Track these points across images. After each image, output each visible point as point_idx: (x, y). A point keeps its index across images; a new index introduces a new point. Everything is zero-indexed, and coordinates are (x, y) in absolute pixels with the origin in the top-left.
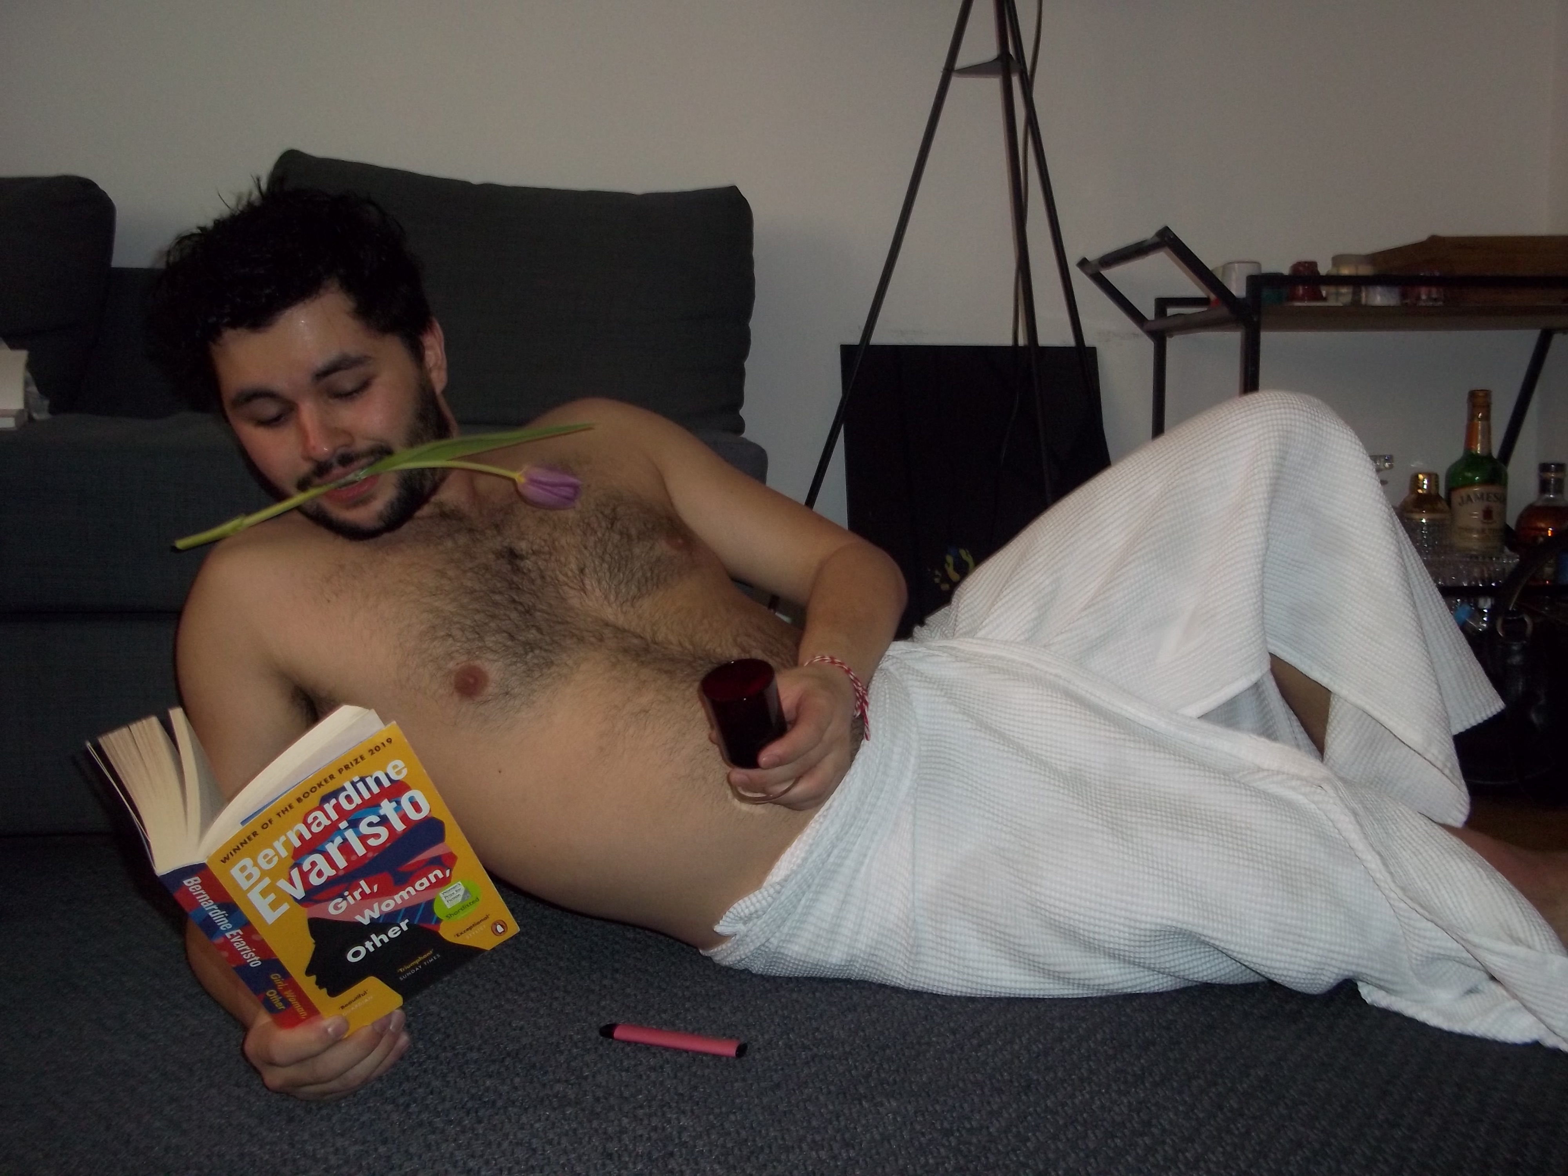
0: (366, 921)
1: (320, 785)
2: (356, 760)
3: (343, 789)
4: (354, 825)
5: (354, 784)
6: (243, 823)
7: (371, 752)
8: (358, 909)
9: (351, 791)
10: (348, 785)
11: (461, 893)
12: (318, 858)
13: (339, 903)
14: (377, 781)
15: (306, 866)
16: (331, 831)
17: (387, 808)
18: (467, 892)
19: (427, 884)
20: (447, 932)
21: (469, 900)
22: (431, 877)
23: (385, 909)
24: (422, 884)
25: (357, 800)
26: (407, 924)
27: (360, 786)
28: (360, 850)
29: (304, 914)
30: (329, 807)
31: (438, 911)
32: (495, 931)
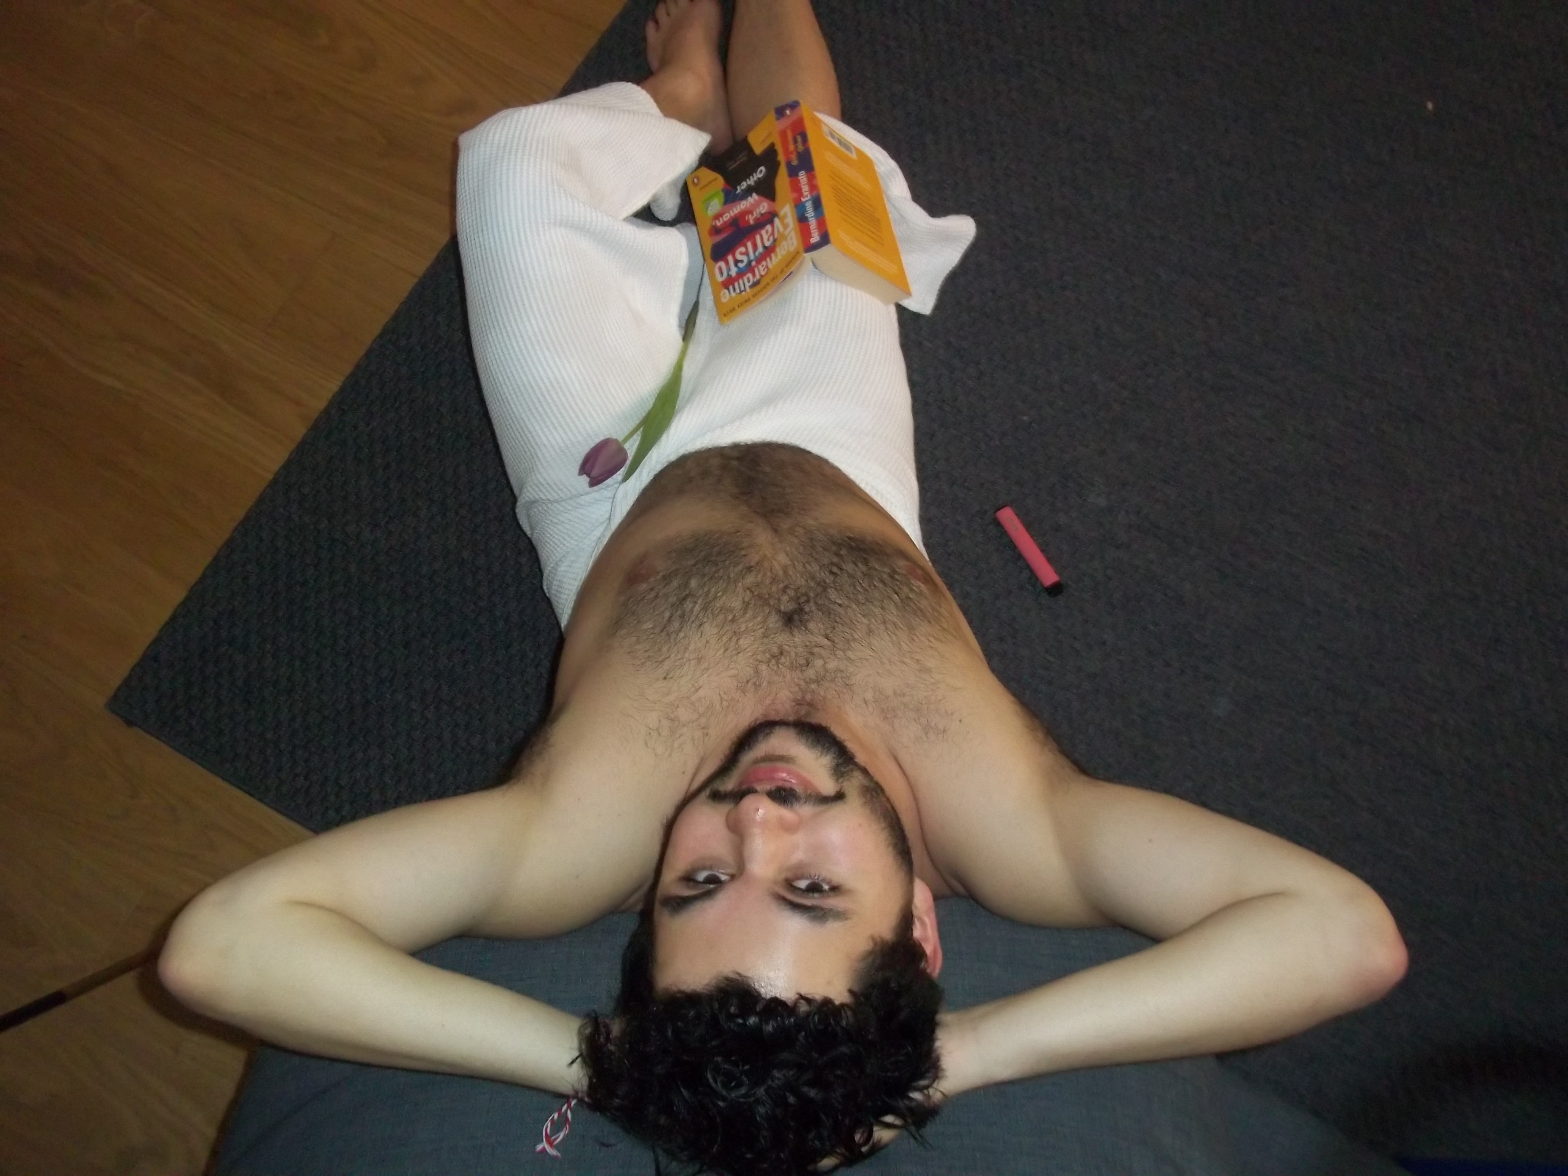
0: (755, 195)
1: (759, 292)
2: (741, 305)
3: (751, 287)
4: (750, 262)
5: (745, 290)
6: (791, 273)
7: (734, 309)
8: (757, 204)
9: (747, 285)
10: (748, 289)
11: (710, 208)
12: (767, 244)
13: (763, 210)
14: (734, 289)
15: (771, 238)
16: (759, 260)
17: (734, 271)
18: (707, 209)
19: (724, 216)
20: (719, 181)
21: (707, 201)
22: (721, 222)
23: (744, 202)
24: (727, 217)
25: (745, 278)
26: (737, 190)
27: (742, 288)
28: (749, 245)
29: (777, 206)
30: (758, 277)
31: (722, 196)
32: (698, 179)
